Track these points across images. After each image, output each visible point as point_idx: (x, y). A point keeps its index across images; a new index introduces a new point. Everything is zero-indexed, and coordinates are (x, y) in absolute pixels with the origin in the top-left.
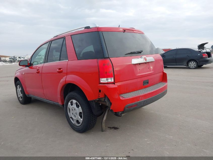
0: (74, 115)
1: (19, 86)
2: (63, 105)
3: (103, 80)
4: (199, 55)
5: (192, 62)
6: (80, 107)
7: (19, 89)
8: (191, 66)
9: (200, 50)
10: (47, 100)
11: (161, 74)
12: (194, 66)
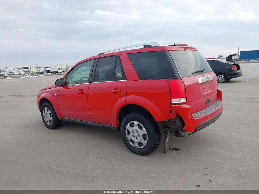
0: (135, 137)
1: (47, 109)
2: (119, 127)
3: (174, 101)
4: (228, 67)
5: (221, 75)
6: (144, 129)
7: (47, 113)
8: (220, 80)
9: (228, 62)
10: (92, 123)
11: (217, 92)
12: (223, 80)
